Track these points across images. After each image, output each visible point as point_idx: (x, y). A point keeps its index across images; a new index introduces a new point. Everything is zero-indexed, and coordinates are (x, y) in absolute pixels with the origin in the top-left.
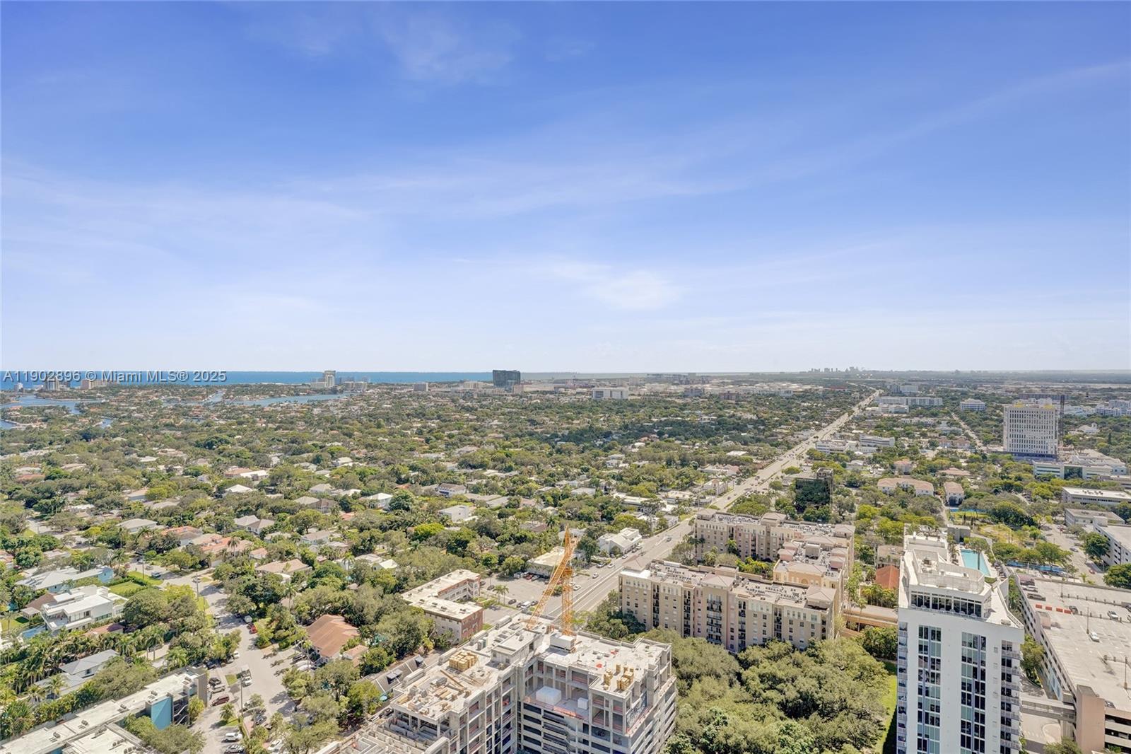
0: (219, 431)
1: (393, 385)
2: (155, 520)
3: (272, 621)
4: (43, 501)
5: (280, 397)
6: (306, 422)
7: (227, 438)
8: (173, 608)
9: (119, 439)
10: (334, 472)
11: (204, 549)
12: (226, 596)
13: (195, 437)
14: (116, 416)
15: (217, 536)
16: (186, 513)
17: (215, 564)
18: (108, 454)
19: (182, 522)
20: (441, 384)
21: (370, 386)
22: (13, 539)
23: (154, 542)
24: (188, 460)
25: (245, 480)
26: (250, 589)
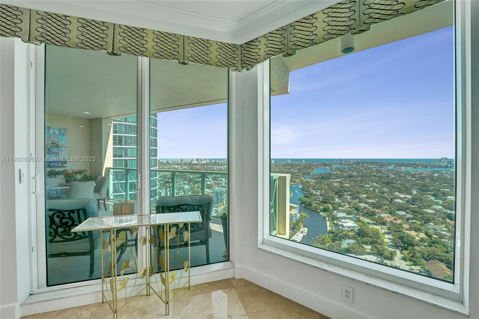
0: (392, 179)
2: (369, 205)
3: (410, 253)
4: (339, 193)
5: (418, 168)
6: (430, 179)
7: (395, 182)
8: (373, 235)
9: (359, 178)
10: (444, 202)
11: (385, 219)
12: (392, 237)
13: (383, 180)
14: (358, 171)
15: (390, 216)
16: (379, 205)
17: (388, 225)
18: (356, 183)
19: (377, 208)
22: (332, 202)
23: (368, 212)
24: (380, 188)
25: (401, 198)
26: (401, 238)
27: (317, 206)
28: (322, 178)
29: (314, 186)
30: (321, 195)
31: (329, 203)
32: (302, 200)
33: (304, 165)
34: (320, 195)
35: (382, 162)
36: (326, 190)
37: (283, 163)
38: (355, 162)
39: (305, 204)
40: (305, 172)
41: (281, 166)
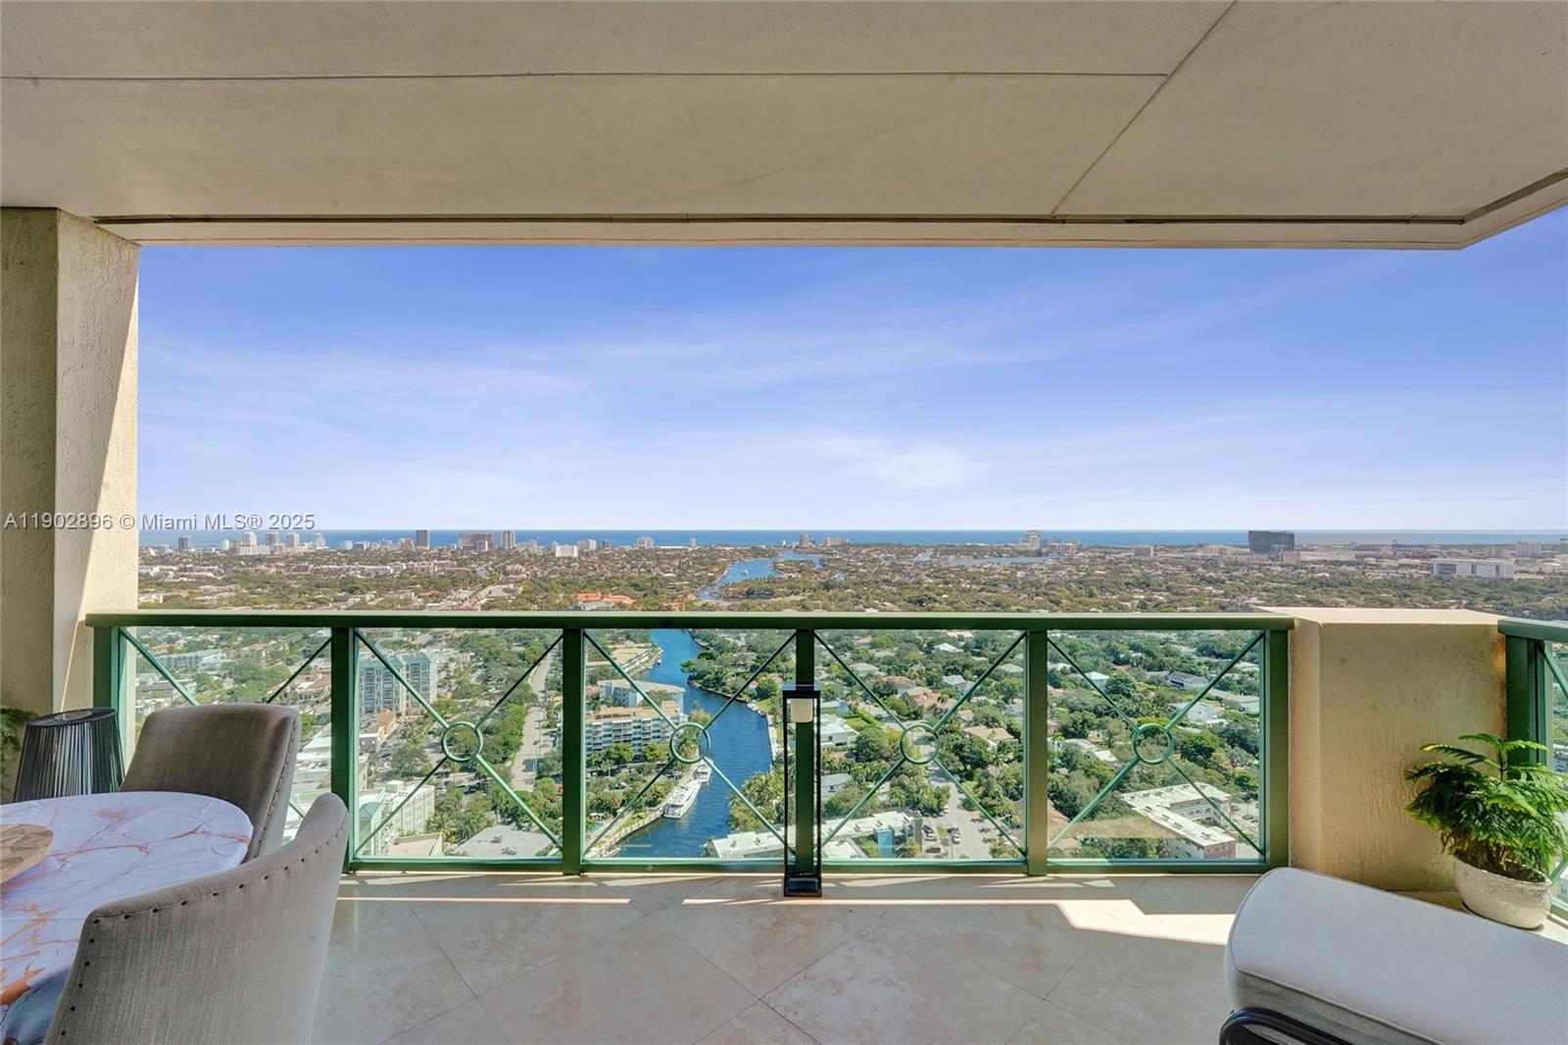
0: (928, 589)
1: (1108, 548)
2: (878, 667)
3: (979, 786)
5: (983, 558)
6: (1010, 586)
7: (935, 596)
8: (892, 751)
9: (850, 591)
11: (918, 700)
12: (937, 750)
13: (908, 594)
14: (847, 571)
15: (928, 691)
16: (901, 664)
17: (927, 716)
18: (841, 604)
19: (898, 673)
20: (1170, 548)
21: (1080, 549)
23: (877, 686)
25: (952, 640)
26: (958, 748)
27: (740, 682)
28: (749, 594)
30: (750, 648)
31: (773, 671)
32: (692, 667)
33: (694, 555)
34: (745, 649)
37: (628, 548)
38: (838, 543)
39: (701, 681)
40: (700, 576)
41: (622, 559)
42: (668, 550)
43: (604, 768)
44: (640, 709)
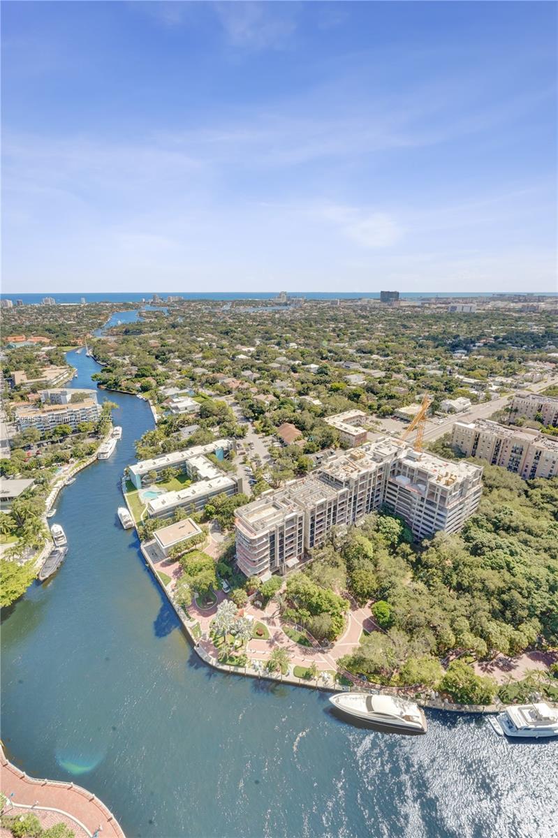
0: (230, 325)
1: (319, 301)
2: (207, 369)
3: (261, 422)
4: (162, 357)
5: (258, 307)
6: (272, 322)
7: (234, 329)
8: (219, 411)
9: (187, 328)
10: (288, 351)
11: (229, 385)
12: (240, 408)
13: (220, 329)
14: (184, 316)
15: (234, 379)
16: (220, 367)
17: (235, 393)
18: (183, 336)
19: (218, 371)
20: (346, 300)
21: (305, 301)
22: (154, 373)
23: (208, 379)
24: (218, 340)
25: (245, 353)
26: (251, 406)
27: (130, 384)
28: (126, 332)
29: (117, 350)
30: (133, 364)
31: (149, 376)
32: (98, 378)
33: (85, 309)
34: (130, 365)
35: (215, 299)
36: (139, 354)
37: (37, 305)
38: (177, 300)
39: (106, 385)
40: (92, 323)
41: (34, 313)
42: (67, 306)
43: (54, 439)
44: (71, 404)
